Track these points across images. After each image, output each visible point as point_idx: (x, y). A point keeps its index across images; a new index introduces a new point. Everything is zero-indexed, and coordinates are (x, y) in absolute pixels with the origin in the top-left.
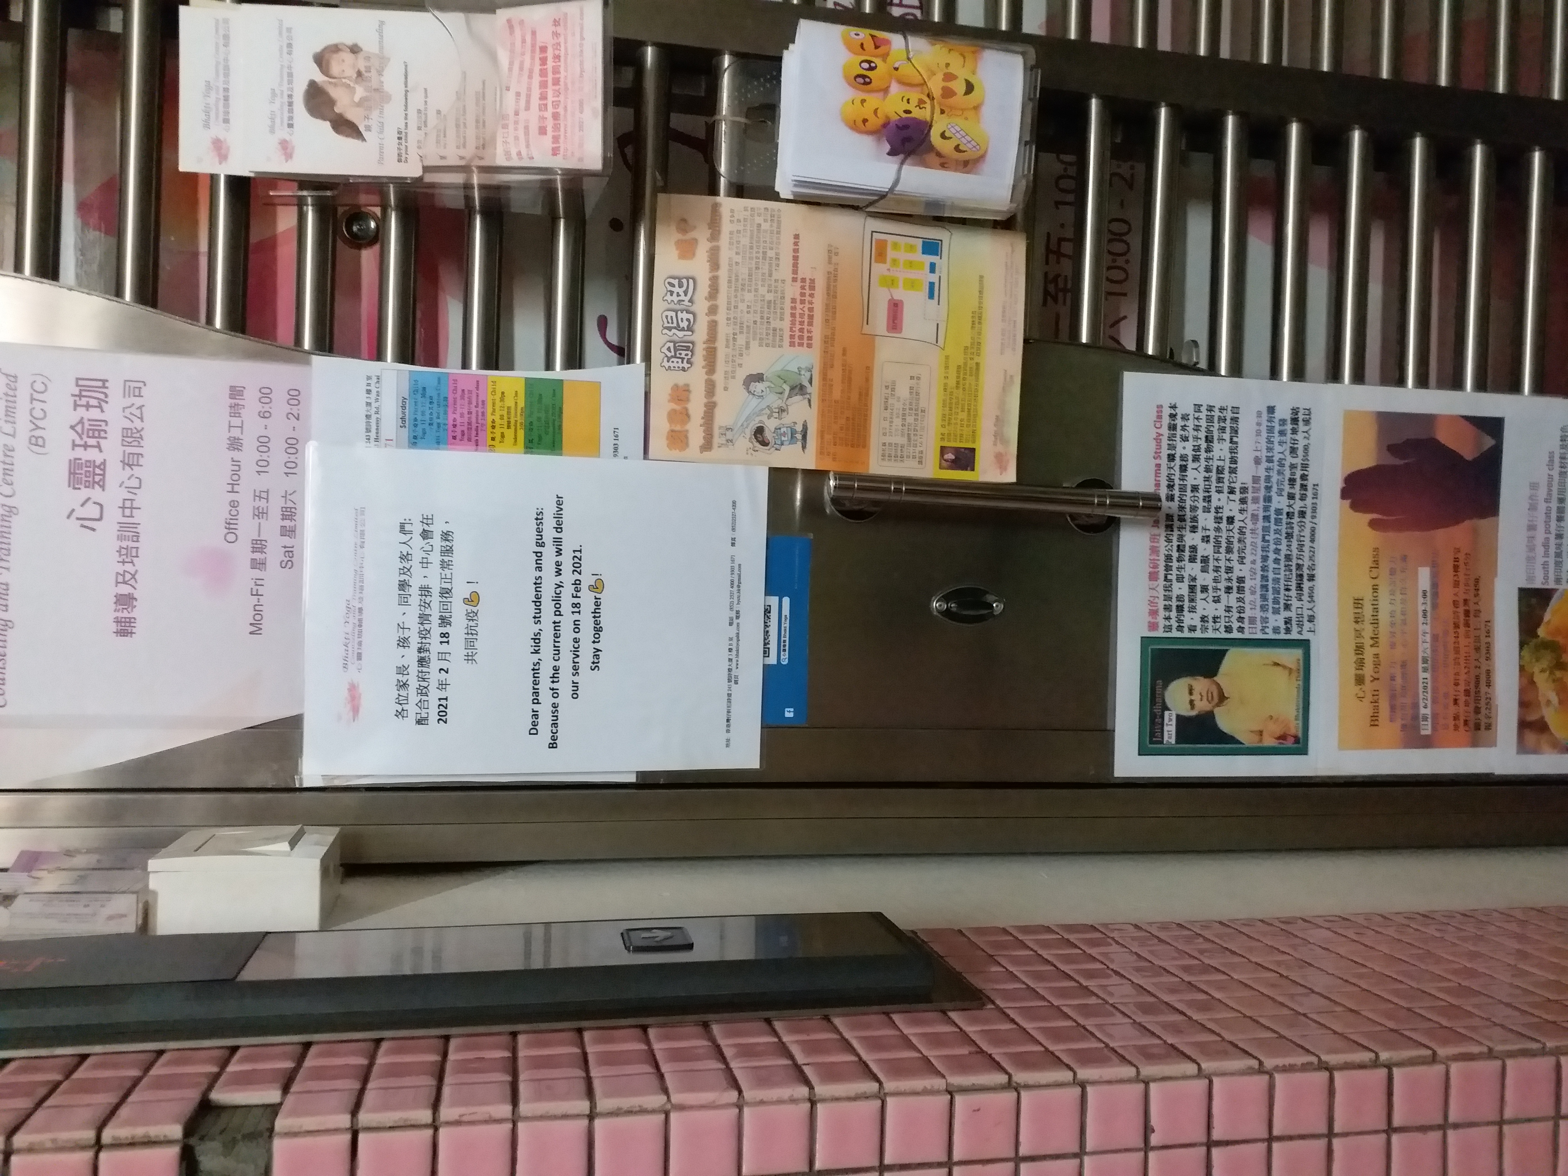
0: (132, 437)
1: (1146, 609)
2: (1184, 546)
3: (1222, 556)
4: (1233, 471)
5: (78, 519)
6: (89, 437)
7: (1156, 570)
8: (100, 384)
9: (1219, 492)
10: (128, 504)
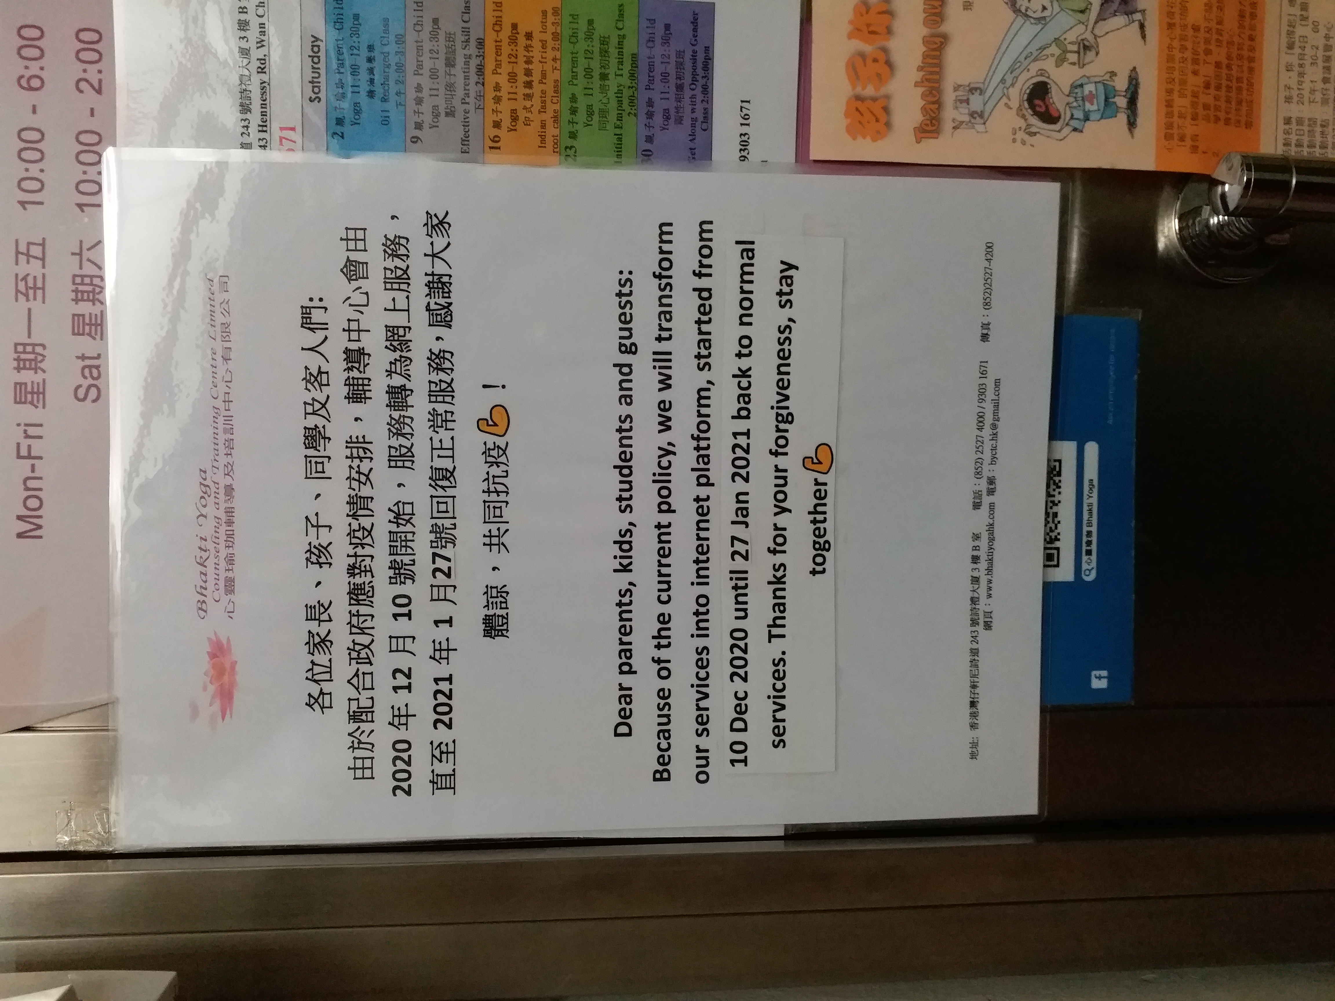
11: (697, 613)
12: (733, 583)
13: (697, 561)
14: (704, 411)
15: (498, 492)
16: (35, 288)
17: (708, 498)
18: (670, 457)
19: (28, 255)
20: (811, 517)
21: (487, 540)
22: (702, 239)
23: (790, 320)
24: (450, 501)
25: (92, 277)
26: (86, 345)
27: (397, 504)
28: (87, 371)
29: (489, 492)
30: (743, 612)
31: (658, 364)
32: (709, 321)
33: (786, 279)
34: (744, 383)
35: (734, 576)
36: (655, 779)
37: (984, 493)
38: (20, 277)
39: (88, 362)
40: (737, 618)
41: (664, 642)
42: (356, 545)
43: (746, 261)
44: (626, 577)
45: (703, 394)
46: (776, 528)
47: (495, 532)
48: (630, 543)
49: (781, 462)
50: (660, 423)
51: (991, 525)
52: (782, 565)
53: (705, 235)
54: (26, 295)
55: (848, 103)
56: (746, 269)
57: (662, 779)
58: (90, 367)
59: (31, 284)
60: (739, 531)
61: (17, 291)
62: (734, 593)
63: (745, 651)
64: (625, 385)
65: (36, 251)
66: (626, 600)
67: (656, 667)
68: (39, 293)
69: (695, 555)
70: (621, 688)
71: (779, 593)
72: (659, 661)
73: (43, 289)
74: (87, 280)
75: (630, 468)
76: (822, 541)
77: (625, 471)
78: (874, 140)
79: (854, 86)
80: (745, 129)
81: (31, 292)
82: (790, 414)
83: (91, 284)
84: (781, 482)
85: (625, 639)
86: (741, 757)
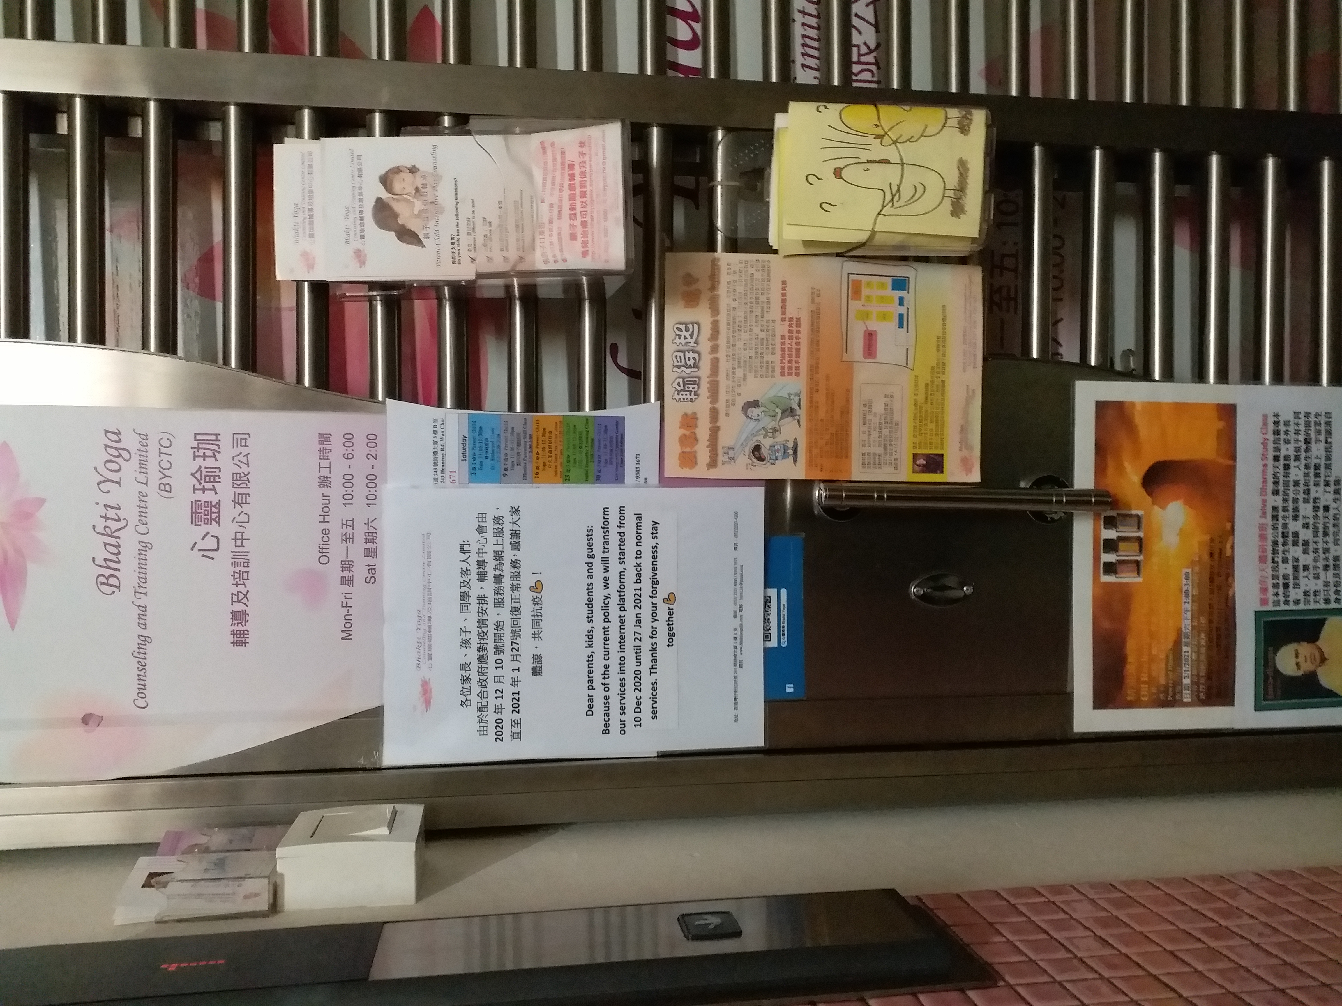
0: (241, 480)
1: (1258, 586)
2: (1288, 533)
3: (1320, 539)
4: (1328, 467)
5: (200, 550)
6: (206, 482)
7: (1265, 554)
8: (214, 437)
9: (1317, 485)
10: (239, 536)
11: (620, 664)
12: (635, 651)
13: (620, 642)
14: (622, 580)
15: (537, 616)
16: (349, 538)
17: (624, 616)
18: (609, 600)
19: (347, 525)
20: (667, 623)
21: (534, 636)
22: (621, 513)
23: (657, 544)
24: (518, 620)
25: (372, 533)
26: (370, 560)
27: (497, 622)
28: (370, 571)
29: (534, 616)
30: (639, 663)
31: (603, 562)
32: (624, 545)
33: (655, 528)
34: (639, 569)
35: (636, 648)
36: (603, 733)
37: (738, 611)
38: (344, 533)
39: (370, 567)
40: (637, 666)
41: (606, 676)
42: (481, 639)
43: (638, 521)
44: (590, 650)
45: (622, 573)
46: (653, 628)
47: (537, 632)
48: (592, 635)
49: (654, 600)
50: (605, 586)
51: (742, 624)
52: (656, 643)
53: (622, 512)
54: (346, 541)
55: (680, 454)
56: (639, 524)
57: (606, 733)
58: (372, 569)
59: (348, 537)
60: (637, 629)
61: (342, 539)
62: (635, 655)
63: (640, 679)
64: (590, 571)
65: (350, 523)
66: (591, 659)
67: (603, 687)
68: (351, 540)
69: (619, 640)
70: (589, 696)
71: (654, 655)
72: (604, 684)
73: (353, 538)
74: (370, 534)
75: (592, 604)
76: (672, 632)
77: (590, 606)
78: (690, 469)
79: (682, 448)
80: (638, 466)
81: (348, 540)
82: (658, 581)
83: (372, 536)
84: (655, 609)
85: (590, 675)
86: (639, 723)
